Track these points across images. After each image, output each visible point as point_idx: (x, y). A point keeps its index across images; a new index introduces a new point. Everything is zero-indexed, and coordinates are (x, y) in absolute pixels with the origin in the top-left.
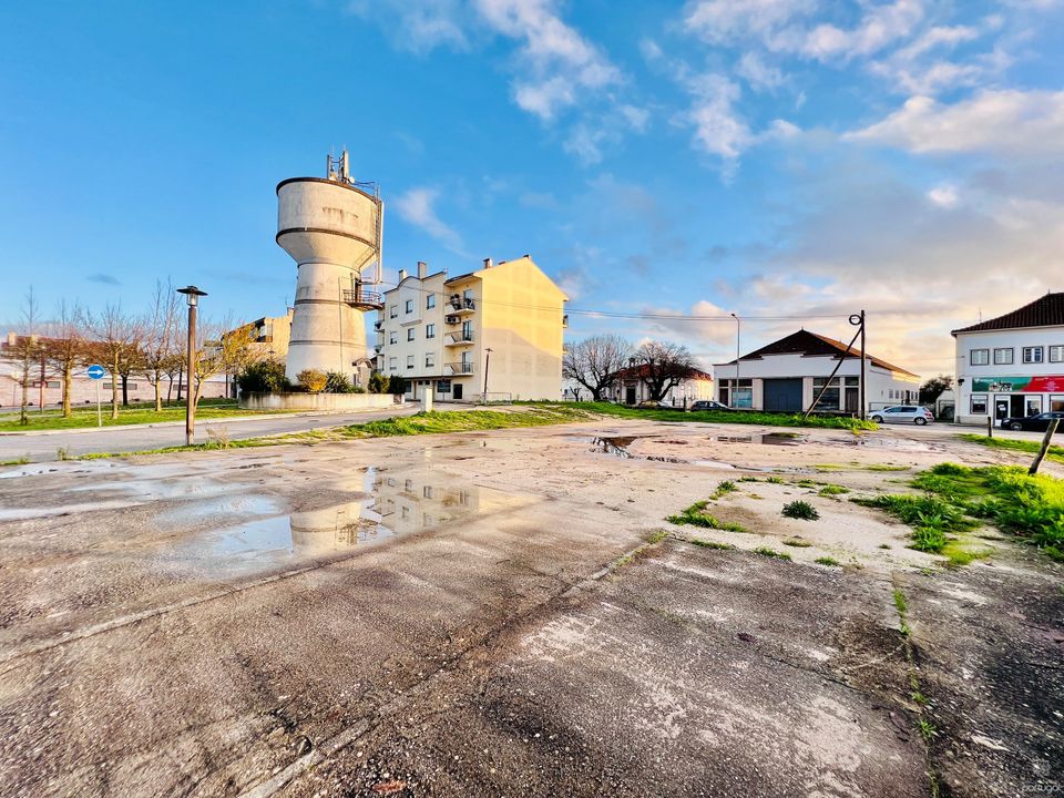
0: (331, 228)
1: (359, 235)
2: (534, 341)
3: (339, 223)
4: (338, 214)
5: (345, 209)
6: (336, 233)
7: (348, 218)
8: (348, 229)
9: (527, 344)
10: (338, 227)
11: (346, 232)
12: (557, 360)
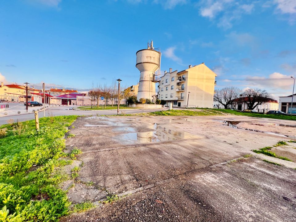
0: (148, 62)
1: (155, 63)
2: (204, 89)
4: (150, 58)
7: (152, 58)
8: (152, 61)
9: (202, 90)
12: (212, 95)
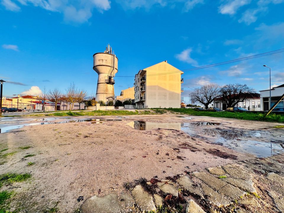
0: (100, 64)
1: (107, 65)
2: (168, 88)
3: (102, 63)
4: (102, 61)
5: (103, 59)
6: (101, 65)
7: (104, 61)
9: (166, 90)
10: (102, 64)
11: (104, 65)
12: (178, 94)
